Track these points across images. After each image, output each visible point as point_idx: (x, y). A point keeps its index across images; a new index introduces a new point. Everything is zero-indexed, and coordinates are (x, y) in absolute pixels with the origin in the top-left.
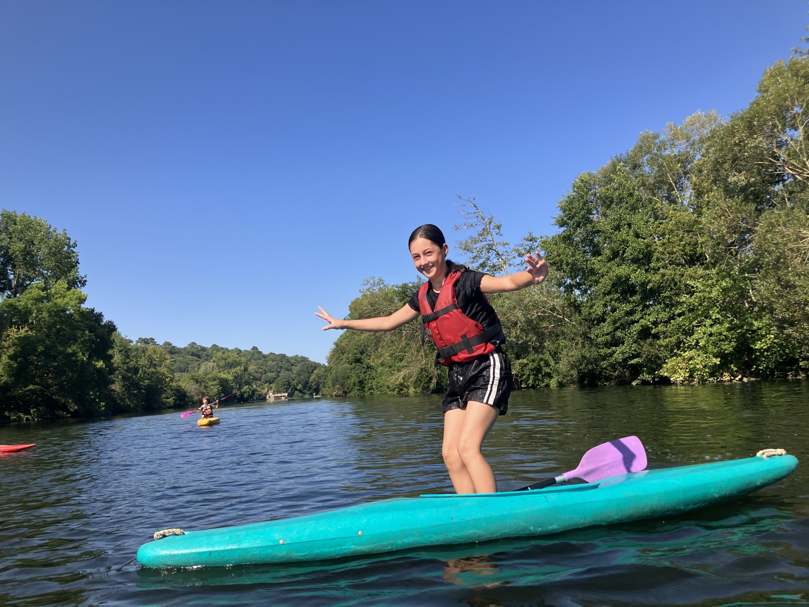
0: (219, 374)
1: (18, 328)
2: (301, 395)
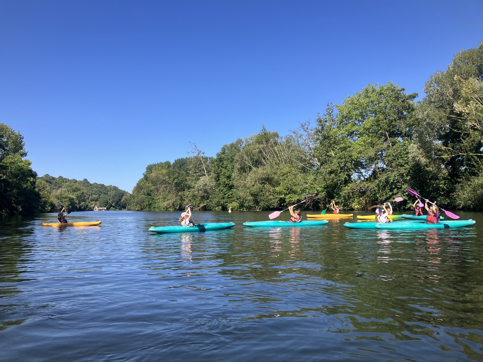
0: (68, 195)
2: (114, 209)
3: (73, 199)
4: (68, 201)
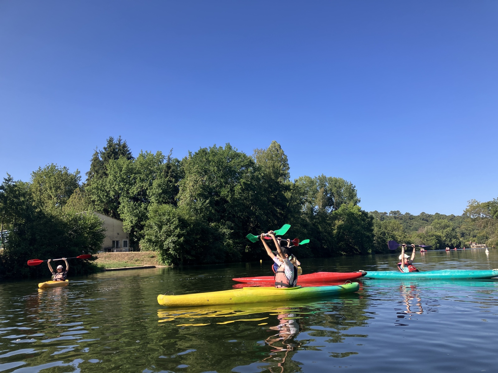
0: (435, 233)
1: (338, 221)
3: (440, 237)
4: (434, 239)
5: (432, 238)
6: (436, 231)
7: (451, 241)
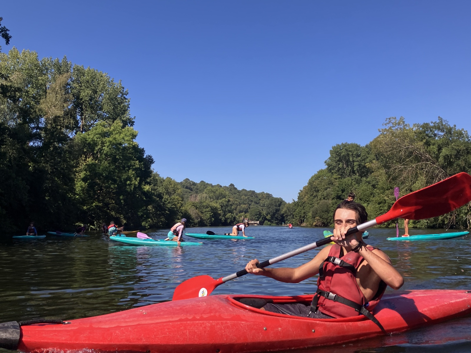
0: (210, 203)
2: (269, 223)
3: (216, 209)
4: (209, 212)
5: (207, 210)
6: (211, 201)
7: (225, 215)
